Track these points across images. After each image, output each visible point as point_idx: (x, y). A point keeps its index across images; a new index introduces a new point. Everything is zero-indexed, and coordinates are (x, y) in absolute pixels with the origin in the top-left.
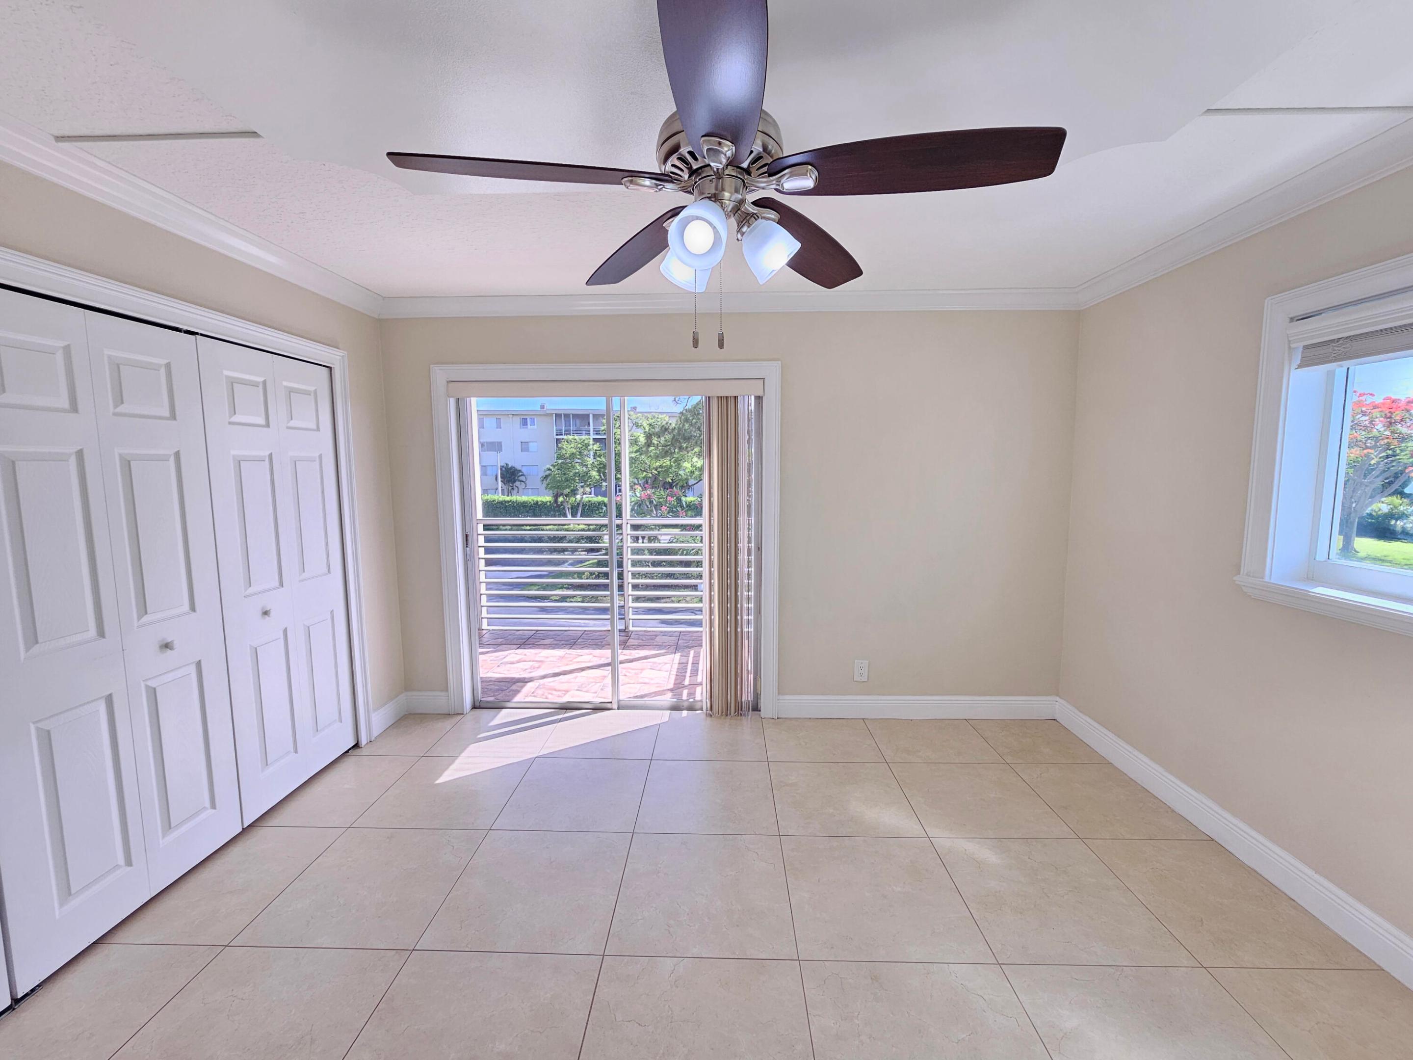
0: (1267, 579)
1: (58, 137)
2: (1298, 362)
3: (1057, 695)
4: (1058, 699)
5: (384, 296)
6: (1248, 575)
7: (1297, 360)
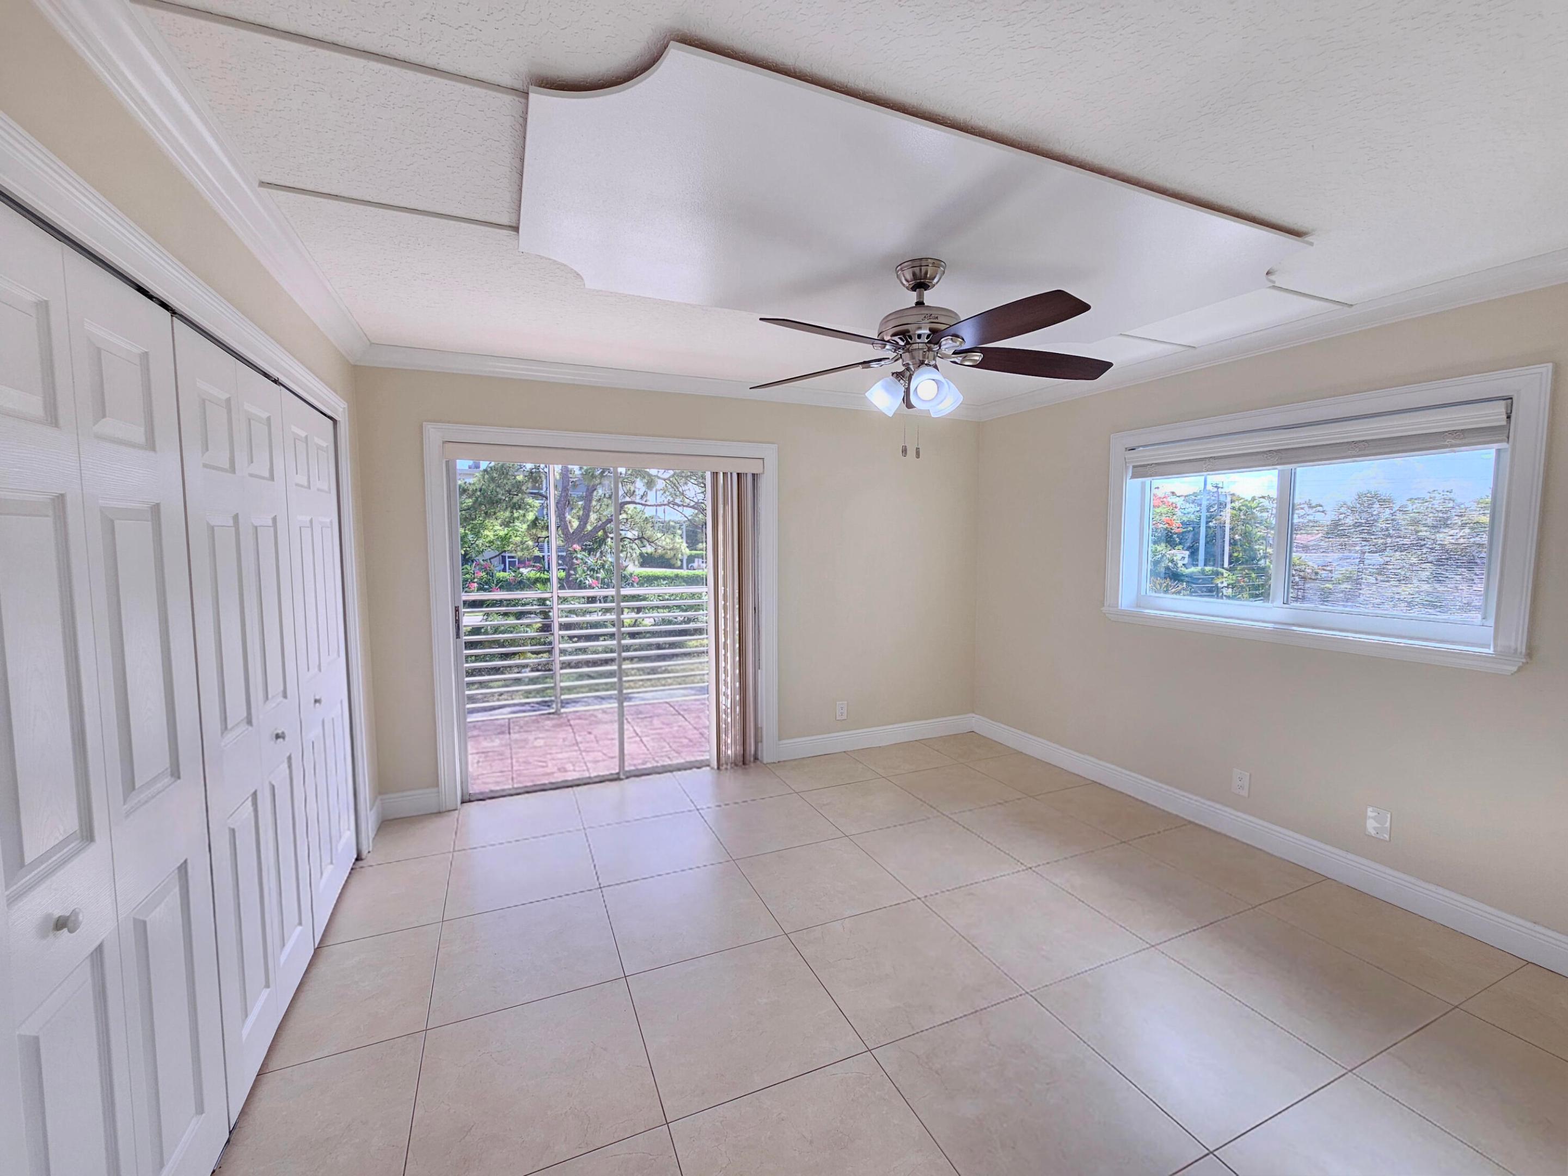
0: (1120, 608)
1: (263, 182)
2: (1131, 475)
3: (973, 712)
4: (974, 715)
5: (373, 341)
6: (1109, 606)
7: (1130, 474)
